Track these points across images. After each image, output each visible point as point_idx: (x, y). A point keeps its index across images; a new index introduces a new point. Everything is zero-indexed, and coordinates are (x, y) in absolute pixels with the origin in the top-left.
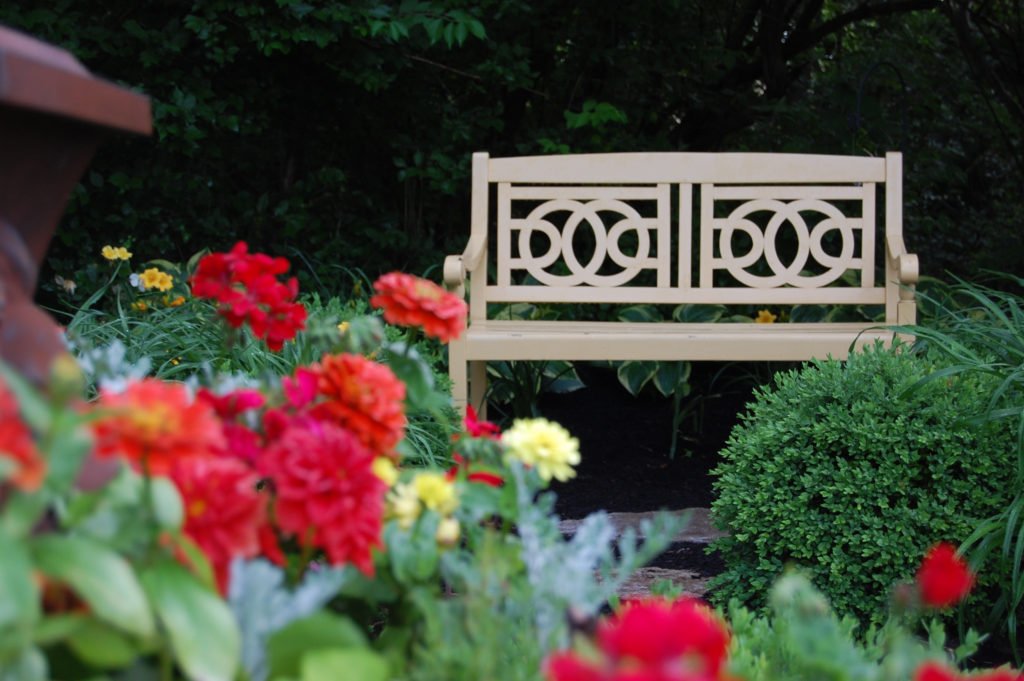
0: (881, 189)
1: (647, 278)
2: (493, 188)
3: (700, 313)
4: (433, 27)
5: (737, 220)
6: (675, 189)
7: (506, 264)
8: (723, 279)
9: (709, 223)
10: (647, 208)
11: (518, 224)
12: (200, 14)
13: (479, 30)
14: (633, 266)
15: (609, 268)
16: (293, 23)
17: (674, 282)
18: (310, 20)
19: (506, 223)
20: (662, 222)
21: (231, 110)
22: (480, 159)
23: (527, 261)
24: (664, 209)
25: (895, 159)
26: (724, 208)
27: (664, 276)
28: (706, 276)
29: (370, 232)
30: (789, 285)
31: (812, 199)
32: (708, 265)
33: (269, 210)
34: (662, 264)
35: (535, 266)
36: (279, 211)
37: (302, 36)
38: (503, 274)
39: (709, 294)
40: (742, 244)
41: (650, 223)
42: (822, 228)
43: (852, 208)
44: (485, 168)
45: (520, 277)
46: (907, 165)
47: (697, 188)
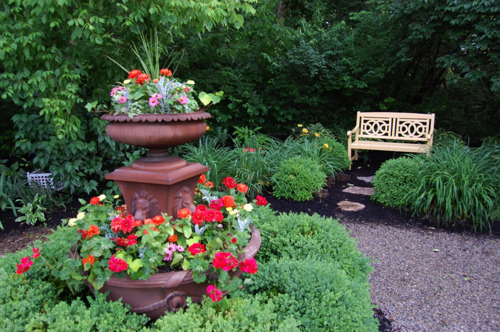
0: (430, 120)
1: (386, 134)
2: (361, 118)
3: (395, 141)
4: (358, 85)
5: (403, 125)
6: (392, 119)
7: (362, 131)
8: (400, 135)
9: (398, 125)
10: (387, 122)
11: (364, 124)
12: (318, 84)
13: (366, 86)
14: (384, 132)
15: (380, 132)
16: (333, 86)
17: (391, 135)
18: (336, 85)
19: (362, 124)
20: (390, 125)
21: (324, 100)
22: (359, 113)
23: (366, 130)
24: (390, 122)
25: (433, 115)
26: (401, 123)
27: (389, 134)
28: (397, 134)
29: (351, 118)
30: (411, 137)
31: (417, 122)
32: (398, 132)
33: (332, 115)
34: (389, 132)
35: (367, 131)
36: (334, 115)
37: (335, 88)
38: (362, 133)
39: (397, 138)
40: (404, 129)
41: (388, 125)
42: (419, 127)
43: (425, 124)
44: (359, 114)
45: (364, 133)
46: (436, 116)
47: (396, 119)
